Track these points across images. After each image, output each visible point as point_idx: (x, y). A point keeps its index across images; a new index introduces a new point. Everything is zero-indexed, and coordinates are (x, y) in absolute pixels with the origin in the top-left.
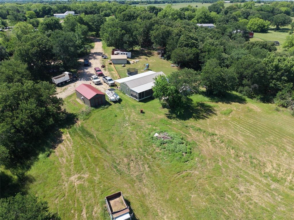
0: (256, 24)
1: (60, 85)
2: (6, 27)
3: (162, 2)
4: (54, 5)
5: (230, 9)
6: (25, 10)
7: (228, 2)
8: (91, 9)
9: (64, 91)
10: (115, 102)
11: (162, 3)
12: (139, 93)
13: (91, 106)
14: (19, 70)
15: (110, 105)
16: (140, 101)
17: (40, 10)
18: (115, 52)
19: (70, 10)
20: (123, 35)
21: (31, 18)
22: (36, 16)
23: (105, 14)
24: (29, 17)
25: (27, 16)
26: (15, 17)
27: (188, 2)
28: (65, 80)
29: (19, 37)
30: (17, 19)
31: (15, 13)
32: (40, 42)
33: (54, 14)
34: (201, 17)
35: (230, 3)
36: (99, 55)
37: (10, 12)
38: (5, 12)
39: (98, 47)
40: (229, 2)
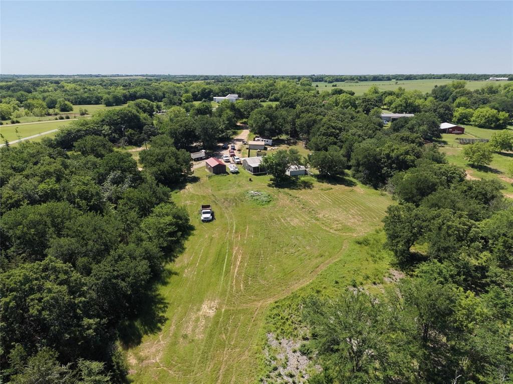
0: (484, 116)
1: (196, 160)
2: (160, 110)
3: (387, 78)
4: (220, 83)
5: (460, 94)
6: (182, 92)
7: (505, 80)
8: (259, 92)
9: (198, 164)
10: (233, 173)
11: (385, 80)
12: (254, 168)
13: (214, 173)
14: (168, 142)
15: (229, 174)
16: (254, 175)
17: (199, 92)
18: (256, 139)
19: (233, 92)
20: (266, 122)
21: (186, 102)
22: (193, 98)
23: (275, 98)
24: (184, 100)
25: (183, 99)
26: (170, 101)
27: (434, 78)
28: (202, 156)
29: (171, 120)
30: (172, 103)
31: (172, 96)
32: (187, 124)
33: (214, 98)
34: (401, 105)
35: (508, 80)
36: (240, 141)
37: (167, 95)
38: (161, 94)
39: (244, 134)
40: (507, 78)
